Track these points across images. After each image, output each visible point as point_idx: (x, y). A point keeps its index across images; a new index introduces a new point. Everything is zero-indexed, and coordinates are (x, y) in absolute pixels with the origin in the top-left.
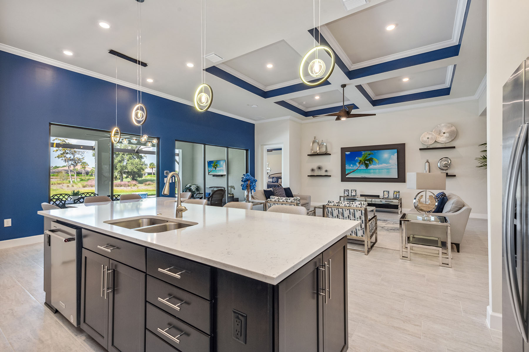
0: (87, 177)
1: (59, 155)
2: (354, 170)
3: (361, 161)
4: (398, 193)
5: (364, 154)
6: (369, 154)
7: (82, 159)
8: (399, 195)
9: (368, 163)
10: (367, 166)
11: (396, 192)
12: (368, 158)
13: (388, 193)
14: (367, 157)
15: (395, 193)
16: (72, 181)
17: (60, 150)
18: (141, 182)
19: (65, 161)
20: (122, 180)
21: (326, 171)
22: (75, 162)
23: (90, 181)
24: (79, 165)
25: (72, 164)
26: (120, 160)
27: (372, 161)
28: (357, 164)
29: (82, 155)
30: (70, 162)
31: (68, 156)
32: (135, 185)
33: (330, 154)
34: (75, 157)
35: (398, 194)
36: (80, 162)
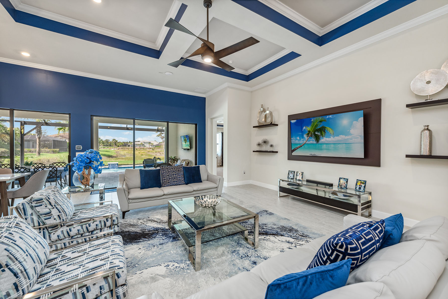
2: (302, 145)
3: (309, 131)
4: (363, 183)
5: (314, 122)
6: (320, 122)
8: (365, 187)
9: (319, 134)
10: (317, 139)
11: (359, 182)
12: (318, 128)
13: (346, 182)
14: (317, 125)
15: (359, 184)
21: (272, 146)
27: (324, 131)
28: (305, 136)
33: (277, 125)
35: (363, 185)
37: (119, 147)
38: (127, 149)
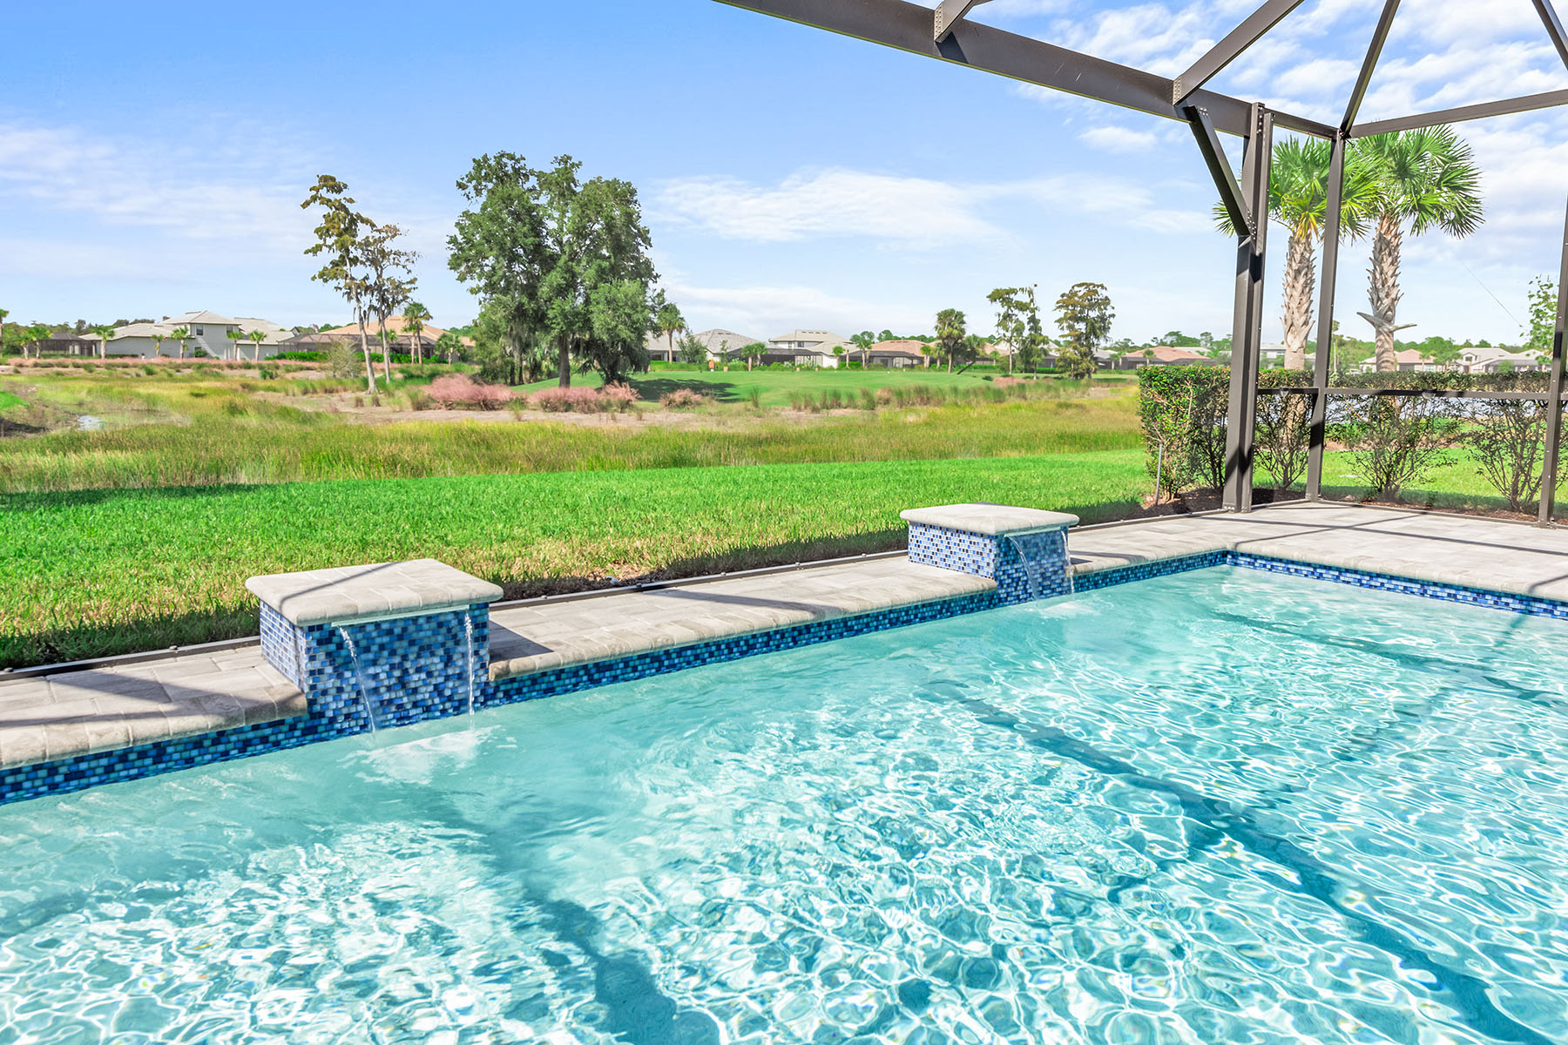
0: (429, 367)
1: (325, 268)
7: (408, 287)
16: (376, 381)
17: (330, 247)
18: (650, 391)
19: (349, 294)
20: (566, 381)
22: (383, 300)
23: (439, 381)
24: (398, 312)
25: (375, 309)
26: (559, 285)
29: (410, 266)
30: (366, 300)
31: (358, 272)
32: (625, 406)
34: (385, 276)
36: (400, 297)
37: (16, 360)
38: (77, 366)
